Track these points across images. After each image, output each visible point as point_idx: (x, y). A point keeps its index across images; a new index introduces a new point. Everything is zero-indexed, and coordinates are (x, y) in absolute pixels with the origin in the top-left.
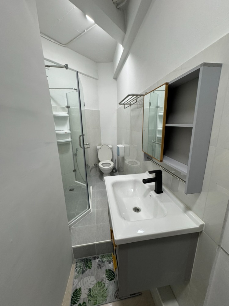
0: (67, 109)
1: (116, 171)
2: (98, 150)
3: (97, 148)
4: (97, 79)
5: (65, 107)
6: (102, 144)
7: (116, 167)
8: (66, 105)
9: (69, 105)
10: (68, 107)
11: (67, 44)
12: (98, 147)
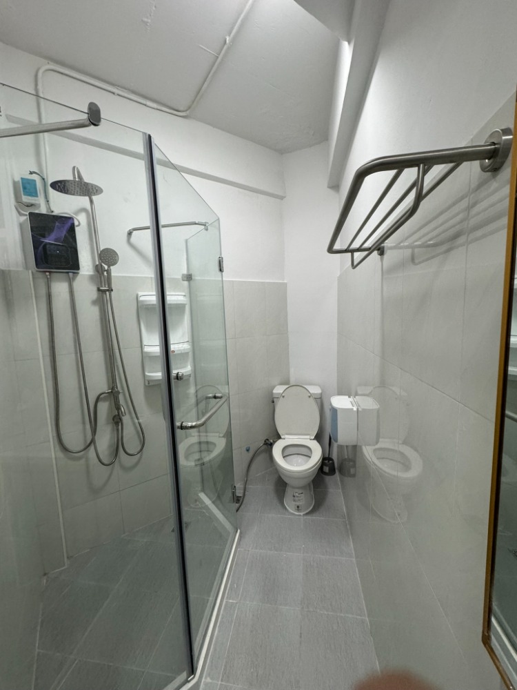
0: (186, 283)
1: (332, 471)
2: (275, 400)
3: (272, 393)
4: (282, 198)
5: (180, 277)
6: (292, 382)
7: (335, 456)
8: (185, 272)
9: (190, 273)
10: (189, 278)
11: (189, 108)
12: (279, 390)
